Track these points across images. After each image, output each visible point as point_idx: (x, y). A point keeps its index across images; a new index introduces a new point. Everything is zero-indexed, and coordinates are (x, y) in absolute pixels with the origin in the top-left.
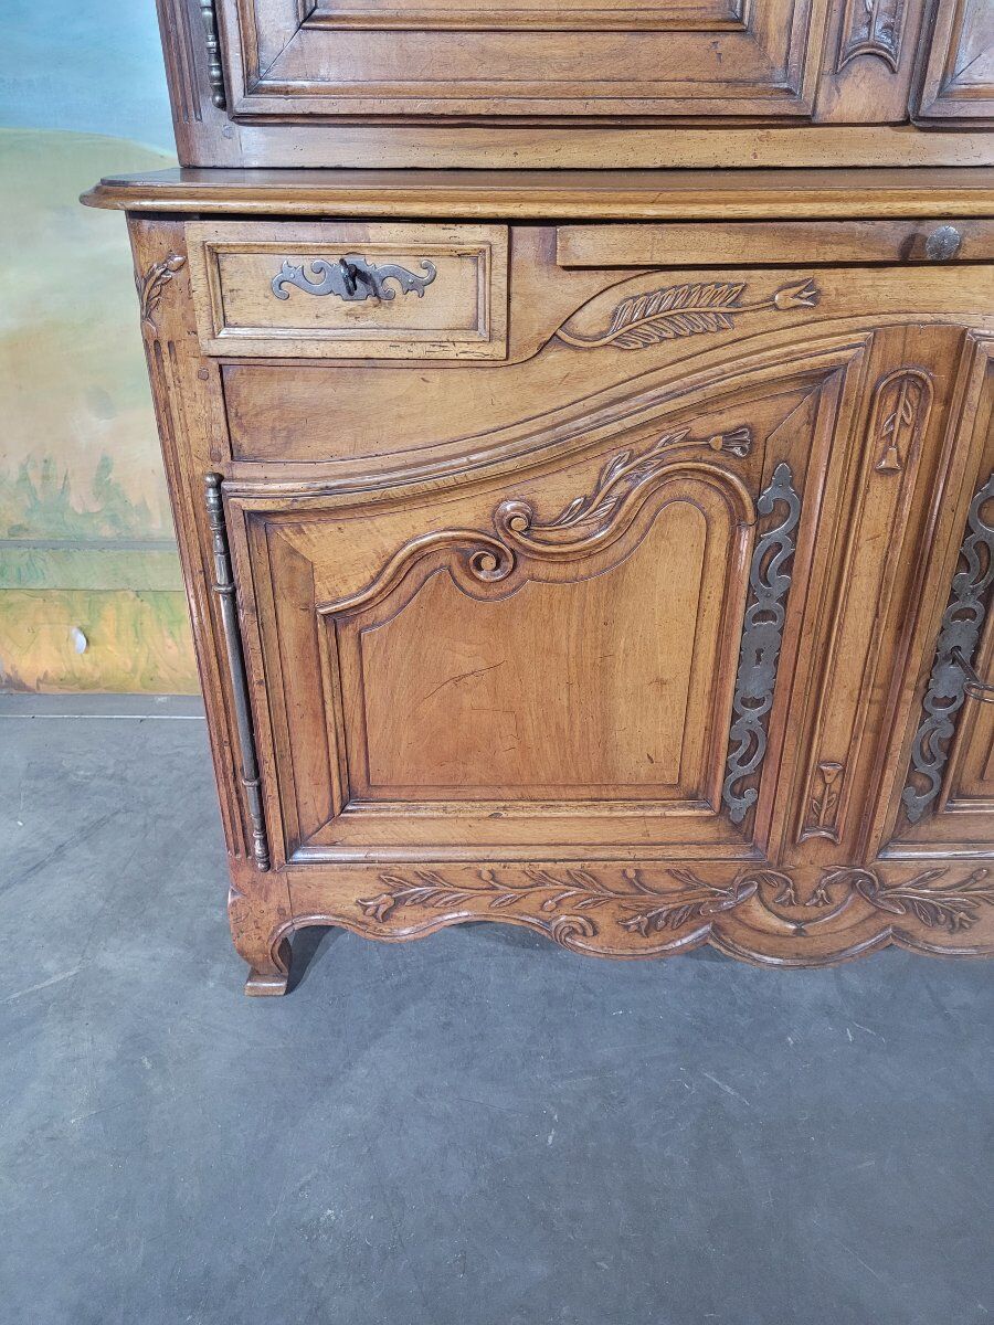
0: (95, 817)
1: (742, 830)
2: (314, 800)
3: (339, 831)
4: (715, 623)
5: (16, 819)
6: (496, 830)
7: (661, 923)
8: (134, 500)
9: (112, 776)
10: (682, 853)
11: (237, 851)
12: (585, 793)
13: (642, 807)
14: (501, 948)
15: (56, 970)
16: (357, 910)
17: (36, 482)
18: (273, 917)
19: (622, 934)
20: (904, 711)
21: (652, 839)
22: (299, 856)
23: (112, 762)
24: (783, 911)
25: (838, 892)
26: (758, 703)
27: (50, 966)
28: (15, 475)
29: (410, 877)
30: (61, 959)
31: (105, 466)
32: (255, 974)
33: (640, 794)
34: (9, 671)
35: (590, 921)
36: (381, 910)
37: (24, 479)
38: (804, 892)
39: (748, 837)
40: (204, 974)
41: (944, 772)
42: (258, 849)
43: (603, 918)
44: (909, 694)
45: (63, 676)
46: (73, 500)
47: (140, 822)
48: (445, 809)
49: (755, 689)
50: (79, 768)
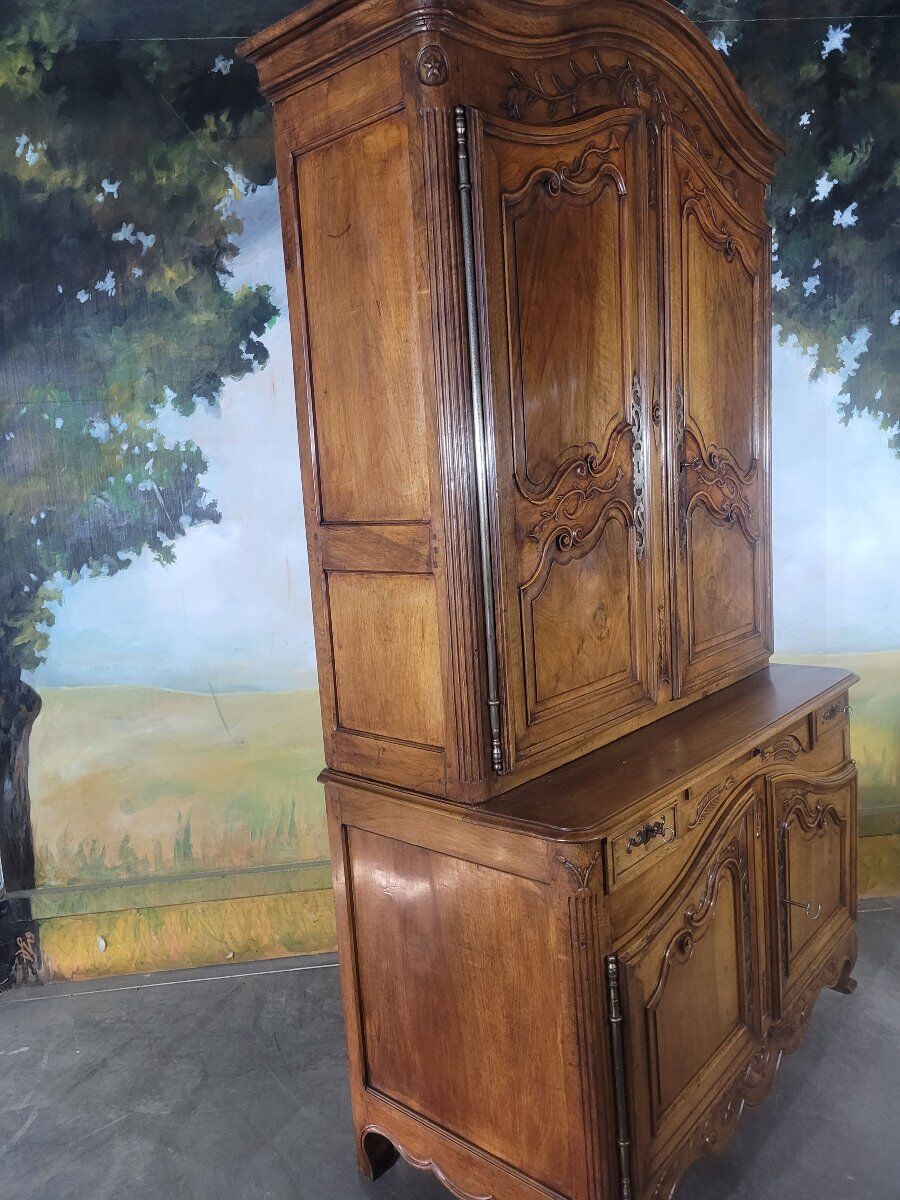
0: (121, 1043)
5: (75, 1050)
8: (140, 856)
9: (126, 1021)
15: (114, 1118)
17: (87, 852)
23: (124, 1014)
28: (76, 848)
30: (117, 1112)
31: (127, 839)
34: (55, 970)
37: (81, 851)
45: (88, 968)
46: (106, 860)
47: (146, 1042)
50: (106, 1019)
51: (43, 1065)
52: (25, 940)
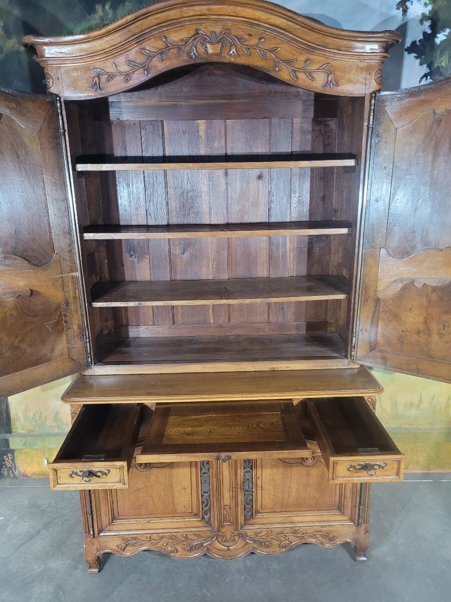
0: (48, 521)
1: (208, 523)
2: (105, 520)
3: (111, 527)
4: (195, 475)
5: (25, 522)
6: (150, 526)
7: (194, 548)
8: (65, 422)
9: (53, 507)
10: (195, 530)
11: (86, 533)
12: (170, 515)
13: (184, 518)
14: (157, 557)
15: (37, 568)
16: (116, 548)
17: (37, 418)
18: (95, 551)
19: (184, 552)
20: (239, 493)
21: (187, 526)
22: (102, 534)
24: (224, 544)
25: (236, 538)
26: (207, 493)
27: (35, 567)
28: (32, 416)
29: (129, 538)
30: (39, 565)
31: (57, 413)
32: (90, 567)
33: (182, 515)
34: (24, 472)
35: (176, 549)
36: (123, 548)
37: (34, 417)
38: (228, 539)
39: (210, 525)
40: (77, 568)
41: (252, 507)
42: (91, 532)
43: (179, 548)
44: (239, 490)
45: (39, 472)
46: (47, 423)
47: (61, 522)
48: (137, 521)
49: (206, 489)
50: (44, 504)
51: (8, 530)
52: (8, 457)
